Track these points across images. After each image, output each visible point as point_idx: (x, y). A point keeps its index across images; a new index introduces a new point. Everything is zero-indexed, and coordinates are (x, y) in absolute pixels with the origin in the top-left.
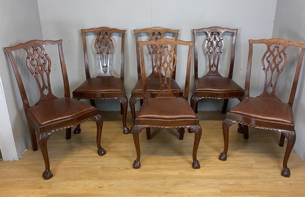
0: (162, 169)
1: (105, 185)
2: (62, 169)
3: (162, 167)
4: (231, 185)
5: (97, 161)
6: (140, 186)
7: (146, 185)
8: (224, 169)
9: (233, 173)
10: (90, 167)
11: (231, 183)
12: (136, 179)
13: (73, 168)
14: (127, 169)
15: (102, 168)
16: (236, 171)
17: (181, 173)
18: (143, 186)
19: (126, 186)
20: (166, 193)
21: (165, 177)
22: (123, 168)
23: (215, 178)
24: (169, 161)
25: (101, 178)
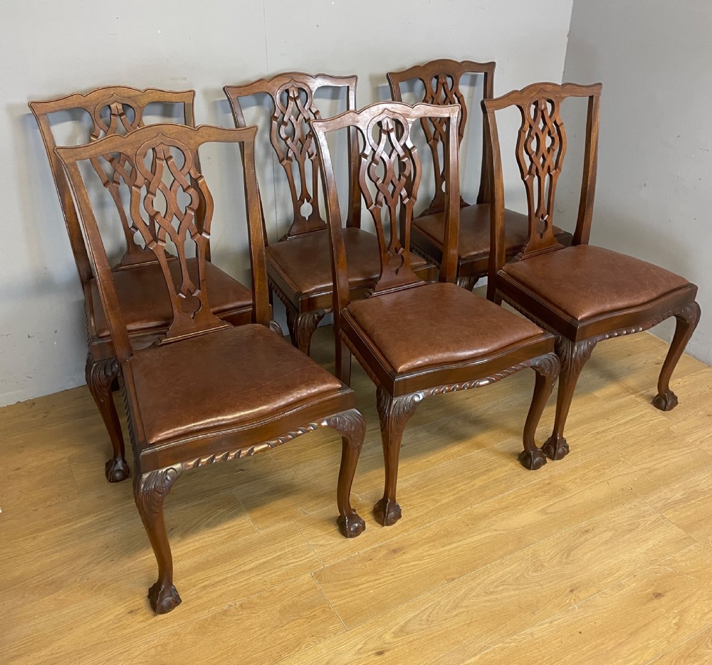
0: (486, 516)
1: (388, 637)
2: (190, 633)
3: (479, 508)
4: (680, 501)
5: (279, 558)
6: (486, 598)
7: (497, 587)
8: (622, 459)
9: (652, 464)
10: (278, 588)
11: (678, 496)
12: (453, 579)
13: (225, 613)
14: (395, 551)
15: (318, 576)
16: (652, 456)
17: (543, 512)
18: (491, 593)
19: (448, 612)
20: (572, 591)
21: (519, 540)
22: (381, 555)
23: (630, 493)
24: (478, 483)
25: (352, 618)
